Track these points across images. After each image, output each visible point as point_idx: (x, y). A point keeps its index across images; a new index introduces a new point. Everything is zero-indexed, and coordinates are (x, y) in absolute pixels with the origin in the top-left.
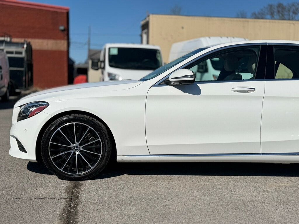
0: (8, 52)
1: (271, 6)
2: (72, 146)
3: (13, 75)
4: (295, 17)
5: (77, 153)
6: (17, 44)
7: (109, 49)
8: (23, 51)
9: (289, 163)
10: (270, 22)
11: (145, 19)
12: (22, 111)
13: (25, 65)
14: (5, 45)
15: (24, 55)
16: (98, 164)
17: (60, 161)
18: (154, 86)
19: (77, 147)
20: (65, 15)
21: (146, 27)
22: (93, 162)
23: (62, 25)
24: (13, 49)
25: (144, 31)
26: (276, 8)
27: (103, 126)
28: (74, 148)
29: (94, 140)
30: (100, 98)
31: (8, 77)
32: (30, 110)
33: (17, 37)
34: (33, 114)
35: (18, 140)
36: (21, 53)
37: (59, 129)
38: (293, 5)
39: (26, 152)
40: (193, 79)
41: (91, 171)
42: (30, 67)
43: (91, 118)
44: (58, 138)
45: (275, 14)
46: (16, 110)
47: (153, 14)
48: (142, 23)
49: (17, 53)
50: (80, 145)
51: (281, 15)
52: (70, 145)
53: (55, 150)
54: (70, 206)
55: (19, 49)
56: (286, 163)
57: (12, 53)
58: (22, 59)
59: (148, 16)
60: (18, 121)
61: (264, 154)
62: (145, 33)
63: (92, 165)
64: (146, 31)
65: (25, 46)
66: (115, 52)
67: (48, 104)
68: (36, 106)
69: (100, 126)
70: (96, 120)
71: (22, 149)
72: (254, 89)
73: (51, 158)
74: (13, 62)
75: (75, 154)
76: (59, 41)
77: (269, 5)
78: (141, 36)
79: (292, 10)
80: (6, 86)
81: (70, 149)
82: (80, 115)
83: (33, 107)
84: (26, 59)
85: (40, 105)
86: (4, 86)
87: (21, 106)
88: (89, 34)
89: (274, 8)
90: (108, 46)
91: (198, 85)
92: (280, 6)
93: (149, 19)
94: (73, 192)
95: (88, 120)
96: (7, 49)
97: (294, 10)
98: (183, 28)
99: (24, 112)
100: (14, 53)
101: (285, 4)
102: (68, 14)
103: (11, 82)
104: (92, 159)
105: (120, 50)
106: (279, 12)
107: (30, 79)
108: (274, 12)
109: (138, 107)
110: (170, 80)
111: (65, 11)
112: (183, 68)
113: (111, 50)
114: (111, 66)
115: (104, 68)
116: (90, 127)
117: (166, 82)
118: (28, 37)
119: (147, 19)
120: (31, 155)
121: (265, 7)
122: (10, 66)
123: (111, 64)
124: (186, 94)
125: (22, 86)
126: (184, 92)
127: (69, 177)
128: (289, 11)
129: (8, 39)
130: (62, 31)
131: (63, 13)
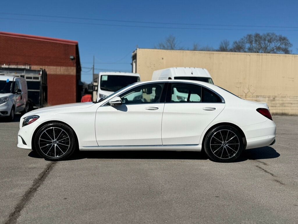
0: (27, 78)
1: (250, 36)
2: (52, 141)
3: (31, 95)
4: (269, 45)
5: (55, 145)
6: (34, 71)
7: (101, 76)
8: (40, 76)
9: (180, 151)
10: (230, 54)
11: (134, 51)
12: (25, 121)
13: (41, 87)
14: (25, 73)
15: (39, 80)
16: (67, 151)
17: (46, 150)
18: (101, 106)
19: (55, 141)
20: (75, 47)
21: (135, 57)
22: (64, 150)
23: (72, 55)
24: (32, 75)
25: (134, 61)
26: (254, 38)
27: (71, 129)
28: (54, 142)
29: (65, 137)
30: (73, 113)
31: (27, 97)
32: (30, 121)
33: (36, 65)
34: (31, 123)
35: (22, 138)
36: (38, 78)
37: (45, 131)
38: (268, 35)
39: (26, 144)
40: (121, 102)
41: (63, 155)
42: (45, 89)
43: (64, 125)
44: (44, 136)
45: (254, 42)
46: (22, 120)
47: (139, 48)
48: (133, 54)
49: (35, 78)
50: (57, 140)
51: (258, 43)
52: (51, 140)
53: (43, 143)
54: (47, 171)
55: (36, 75)
56: (178, 151)
57: (31, 78)
58: (39, 82)
59: (136, 50)
60: (22, 127)
61: (164, 145)
62: (134, 62)
63: (64, 152)
64: (135, 60)
65: (41, 73)
66: (105, 79)
67: (39, 117)
68: (33, 118)
69: (69, 129)
70: (66, 126)
71: (24, 143)
72: (158, 108)
73: (40, 148)
74: (30, 85)
75: (54, 145)
76: (69, 68)
77: (248, 35)
78: (132, 64)
79: (267, 39)
80: (25, 103)
81: (51, 142)
82: (57, 123)
83: (31, 118)
84: (41, 83)
85: (35, 117)
86: (23, 104)
87: (24, 118)
88: (94, 63)
89: (252, 38)
90: (101, 74)
91: (126, 105)
92: (257, 35)
93: (137, 52)
94: (50, 166)
95: (62, 126)
96: (27, 75)
97: (269, 40)
98: (163, 59)
99: (26, 122)
100: (33, 78)
101: (261, 34)
102: (77, 46)
103: (29, 100)
104: (64, 149)
105: (109, 77)
106: (256, 41)
107: (44, 98)
108: (252, 41)
109: (92, 118)
110: (110, 103)
111: (75, 44)
112: (118, 96)
113: (103, 77)
114: (102, 89)
115: (97, 91)
116: (63, 130)
117: (108, 104)
118: (45, 65)
119: (135, 52)
120: (29, 146)
121: (244, 37)
122: (28, 88)
123: (102, 87)
124: (119, 111)
125: (38, 103)
126: (118, 110)
127: (51, 159)
128: (265, 40)
129: (28, 67)
130: (72, 59)
131: (73, 45)
